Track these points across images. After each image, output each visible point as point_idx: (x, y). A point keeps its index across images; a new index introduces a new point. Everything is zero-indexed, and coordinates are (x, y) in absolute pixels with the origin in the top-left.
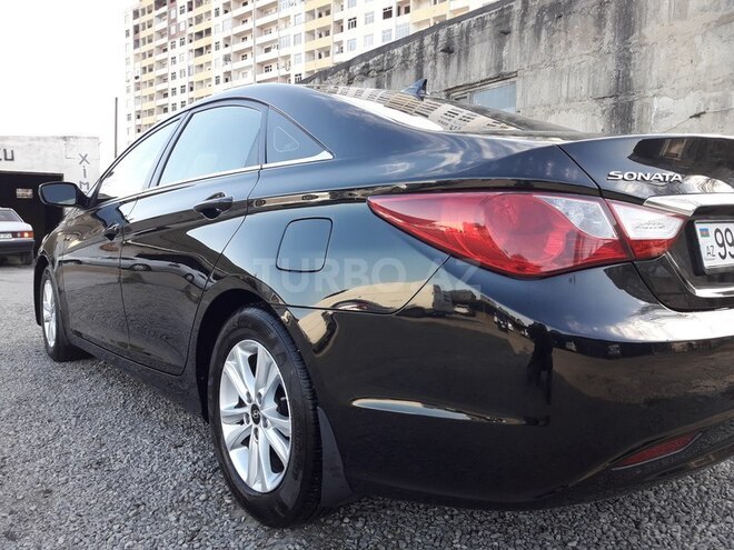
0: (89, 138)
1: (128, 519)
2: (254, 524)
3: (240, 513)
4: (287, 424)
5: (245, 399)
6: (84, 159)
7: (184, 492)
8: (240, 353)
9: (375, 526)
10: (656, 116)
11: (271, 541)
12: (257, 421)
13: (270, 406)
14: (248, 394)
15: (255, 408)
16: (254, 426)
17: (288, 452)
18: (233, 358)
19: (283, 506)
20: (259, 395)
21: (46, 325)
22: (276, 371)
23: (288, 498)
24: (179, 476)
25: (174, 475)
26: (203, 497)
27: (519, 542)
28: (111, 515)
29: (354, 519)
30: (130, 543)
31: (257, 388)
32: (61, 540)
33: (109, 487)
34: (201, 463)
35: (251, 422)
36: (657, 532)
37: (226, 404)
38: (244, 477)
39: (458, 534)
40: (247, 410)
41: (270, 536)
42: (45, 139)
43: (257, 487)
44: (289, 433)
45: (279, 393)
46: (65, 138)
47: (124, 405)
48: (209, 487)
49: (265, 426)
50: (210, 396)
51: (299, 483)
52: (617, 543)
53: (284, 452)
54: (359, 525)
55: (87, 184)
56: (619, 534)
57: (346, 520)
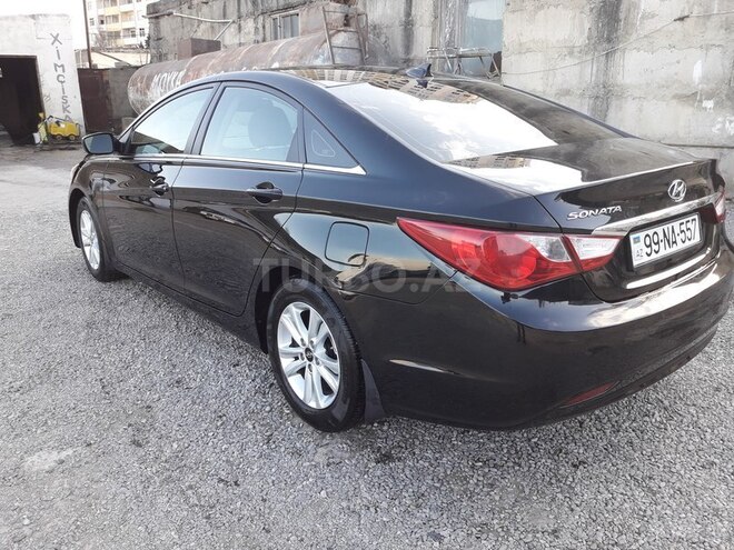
0: (58, 15)
1: (217, 428)
2: (311, 429)
3: (298, 420)
4: (336, 365)
5: (299, 343)
6: (56, 39)
7: (252, 405)
8: (294, 310)
9: (396, 429)
10: (642, 18)
11: (325, 442)
12: (310, 359)
13: (320, 352)
14: (302, 340)
15: (308, 350)
16: (308, 363)
17: (337, 384)
18: (288, 311)
19: (334, 419)
20: (312, 342)
21: (87, 249)
22: (325, 329)
23: (339, 414)
24: (244, 391)
25: (240, 391)
26: (268, 409)
27: (497, 439)
28: (204, 426)
29: (382, 423)
30: (225, 446)
31: (310, 337)
32: (175, 446)
33: (194, 403)
34: (258, 380)
35: (306, 359)
36: (594, 429)
37: (283, 344)
38: (301, 397)
39: (455, 434)
40: (301, 350)
41: (324, 437)
42: (13, 18)
43: (313, 404)
44: (338, 372)
45: (327, 343)
46: (33, 17)
47: (177, 327)
48: (270, 400)
49: (318, 364)
50: (269, 337)
51: (347, 406)
52: (566, 438)
53: (334, 383)
54: (385, 428)
55: (62, 66)
56: (567, 432)
57: (376, 425)
